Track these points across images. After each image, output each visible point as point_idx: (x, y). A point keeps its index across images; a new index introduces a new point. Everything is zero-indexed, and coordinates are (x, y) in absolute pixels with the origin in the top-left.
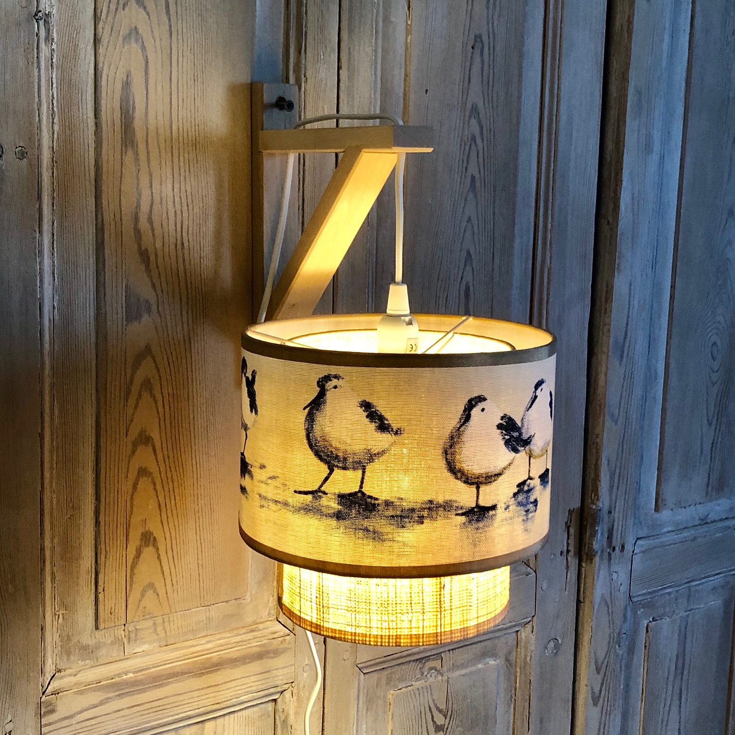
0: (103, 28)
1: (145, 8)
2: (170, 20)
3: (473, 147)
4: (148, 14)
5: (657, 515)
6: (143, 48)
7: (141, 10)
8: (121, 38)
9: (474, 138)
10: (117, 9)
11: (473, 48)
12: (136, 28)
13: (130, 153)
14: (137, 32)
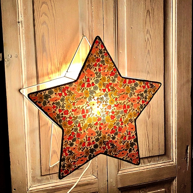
1: (47, 16)
2: (54, 18)
3: (148, 41)
4: (48, 17)
6: (47, 26)
7: (46, 17)
8: (41, 24)
9: (148, 39)
10: (39, 17)
11: (147, 14)
13: (45, 53)
14: (45, 22)
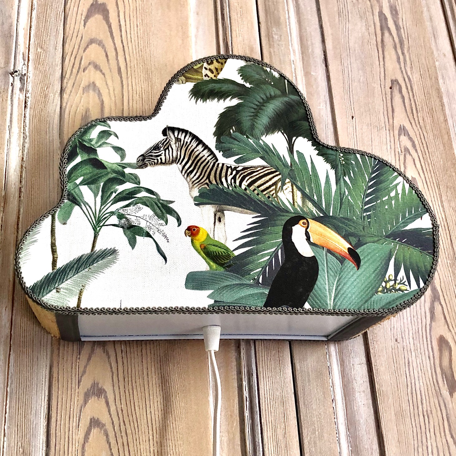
0: (67, 83)
1: (101, 71)
2: (121, 78)
3: (408, 156)
4: (104, 74)
6: (100, 94)
7: (98, 72)
8: (81, 89)
10: (78, 72)
11: (391, 88)
12: (93, 83)
14: (95, 85)
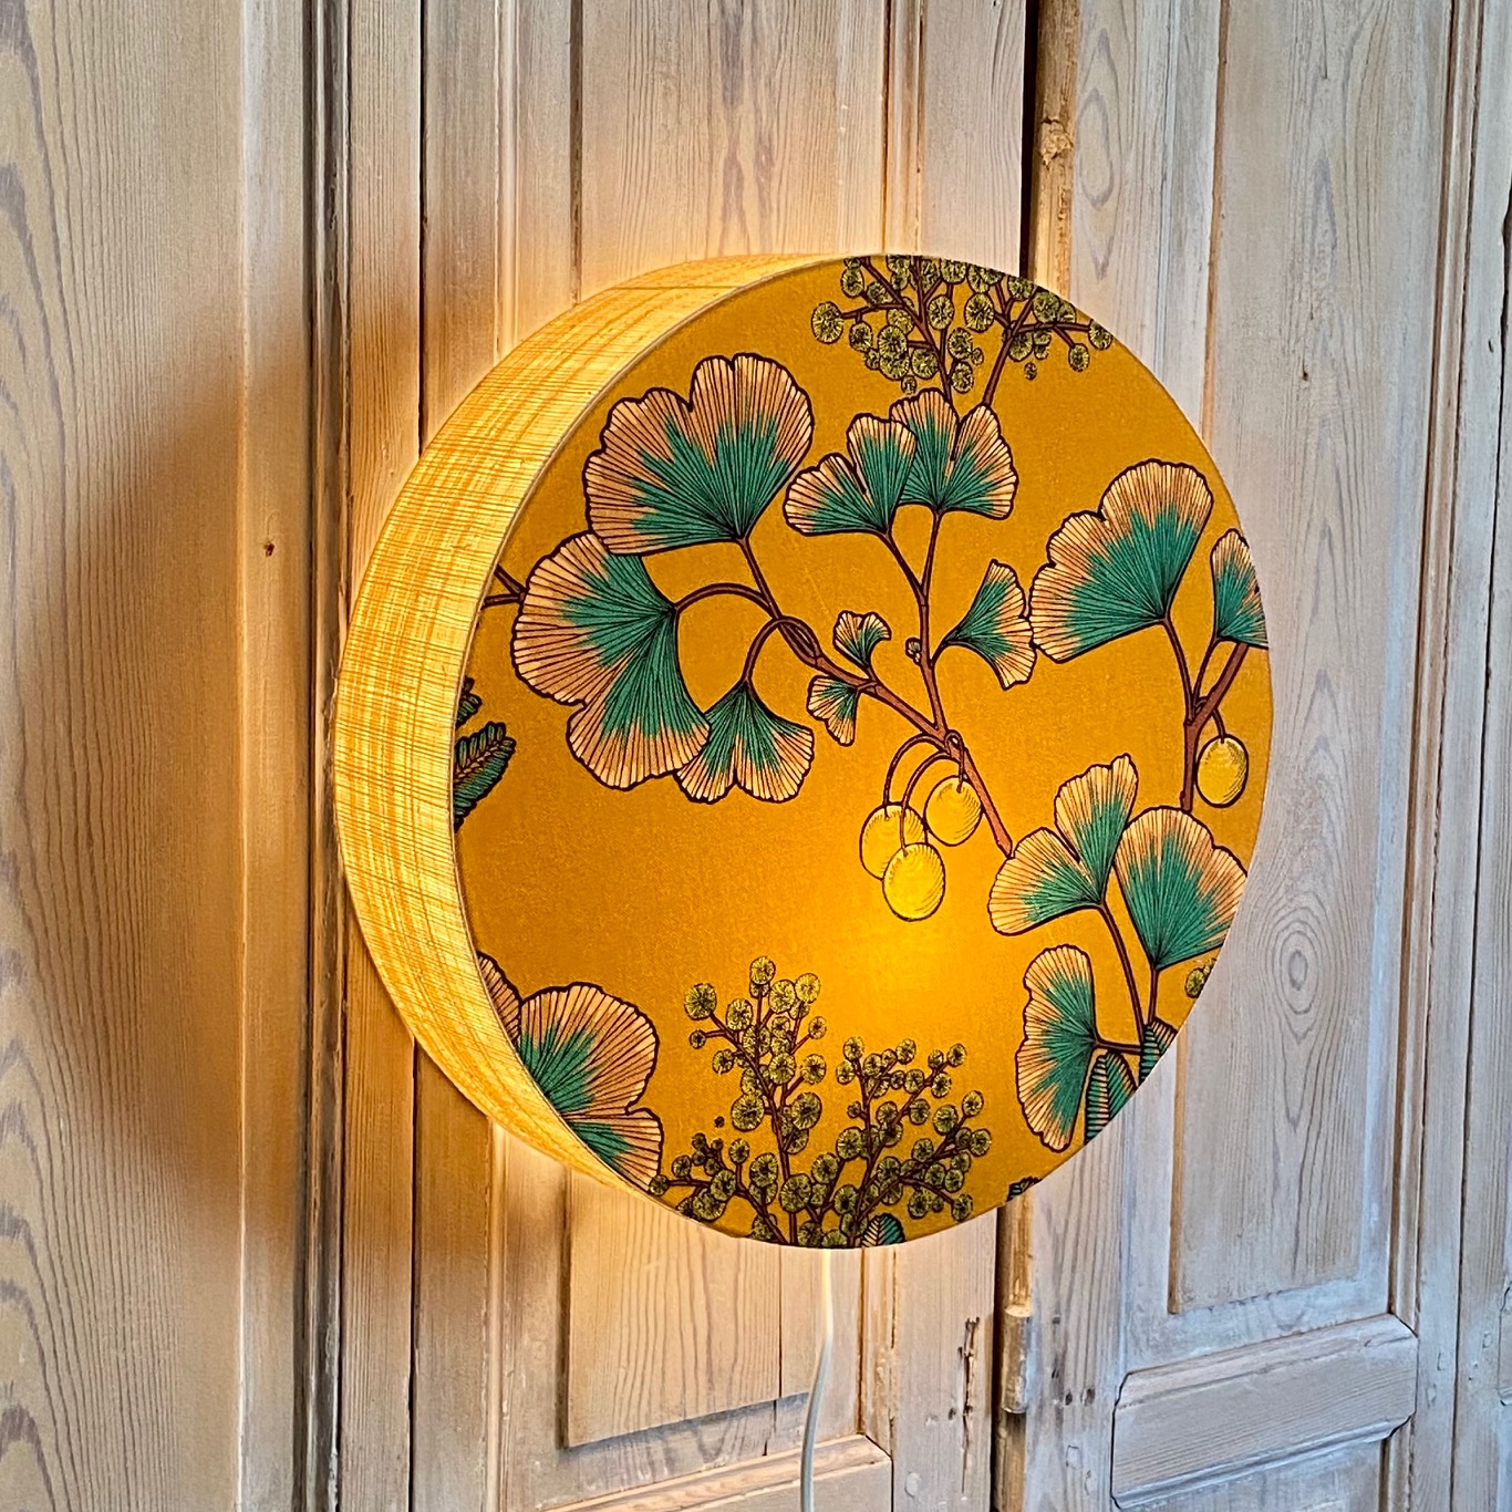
5: (1172, 1322)
